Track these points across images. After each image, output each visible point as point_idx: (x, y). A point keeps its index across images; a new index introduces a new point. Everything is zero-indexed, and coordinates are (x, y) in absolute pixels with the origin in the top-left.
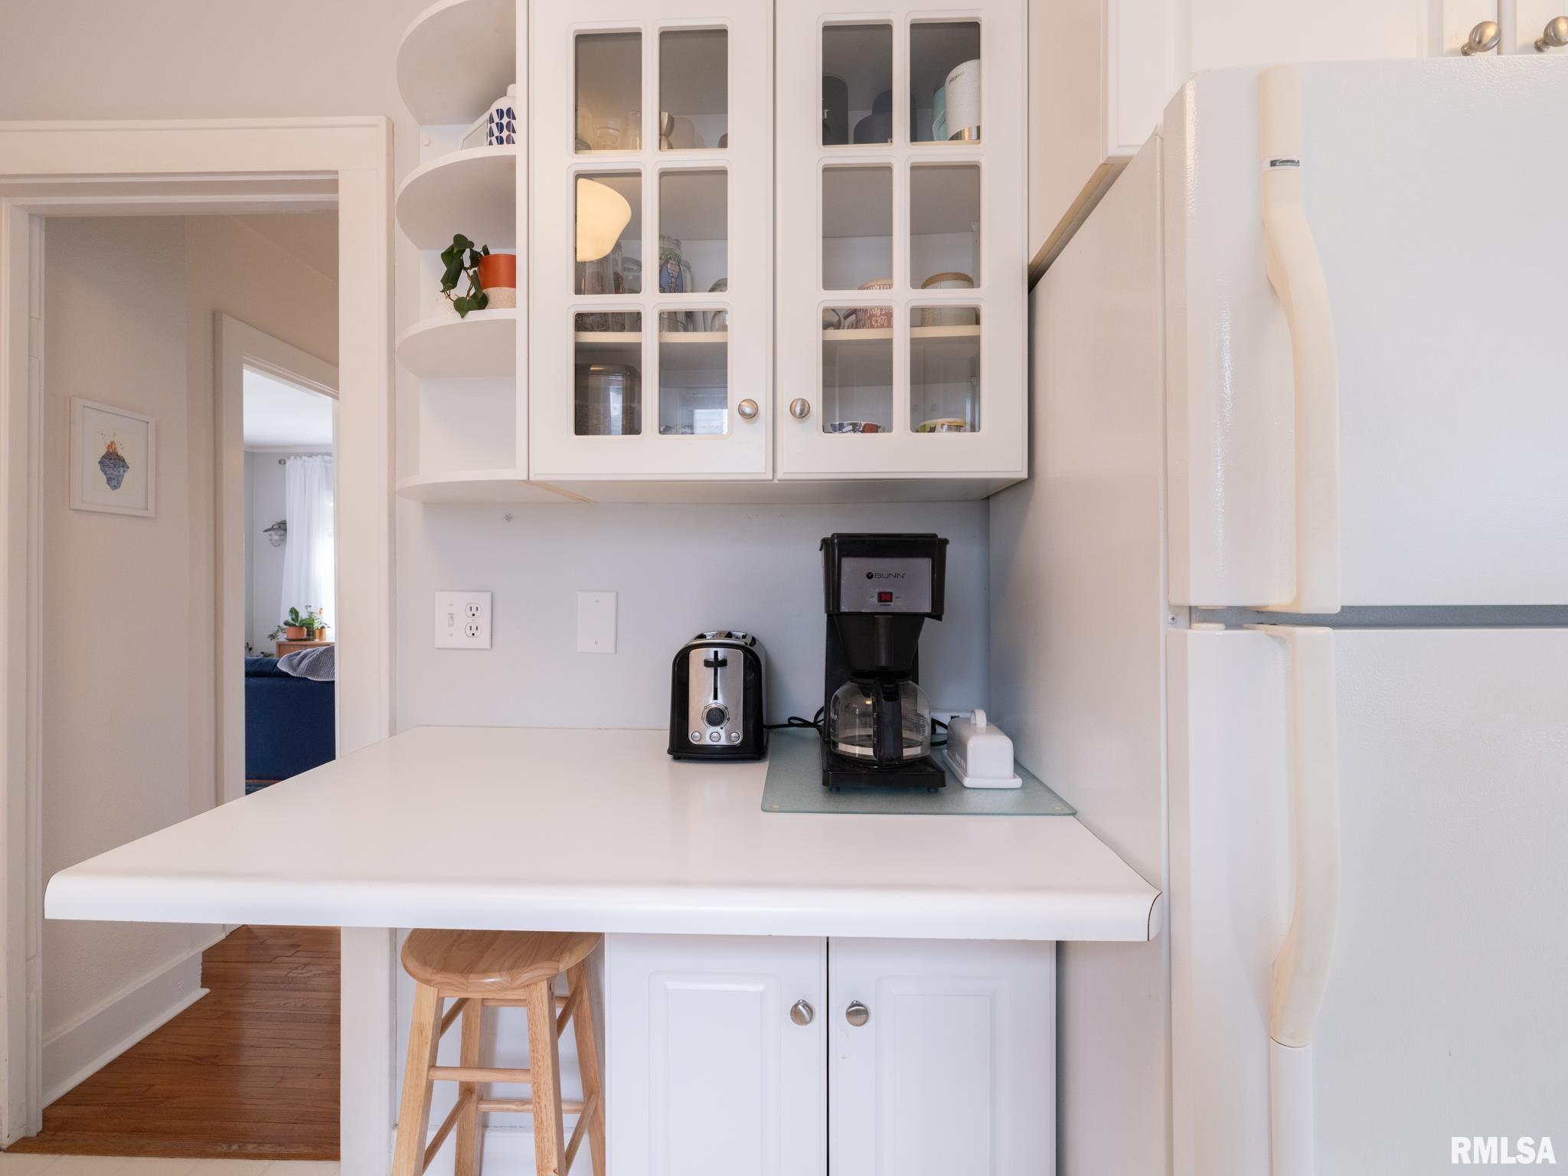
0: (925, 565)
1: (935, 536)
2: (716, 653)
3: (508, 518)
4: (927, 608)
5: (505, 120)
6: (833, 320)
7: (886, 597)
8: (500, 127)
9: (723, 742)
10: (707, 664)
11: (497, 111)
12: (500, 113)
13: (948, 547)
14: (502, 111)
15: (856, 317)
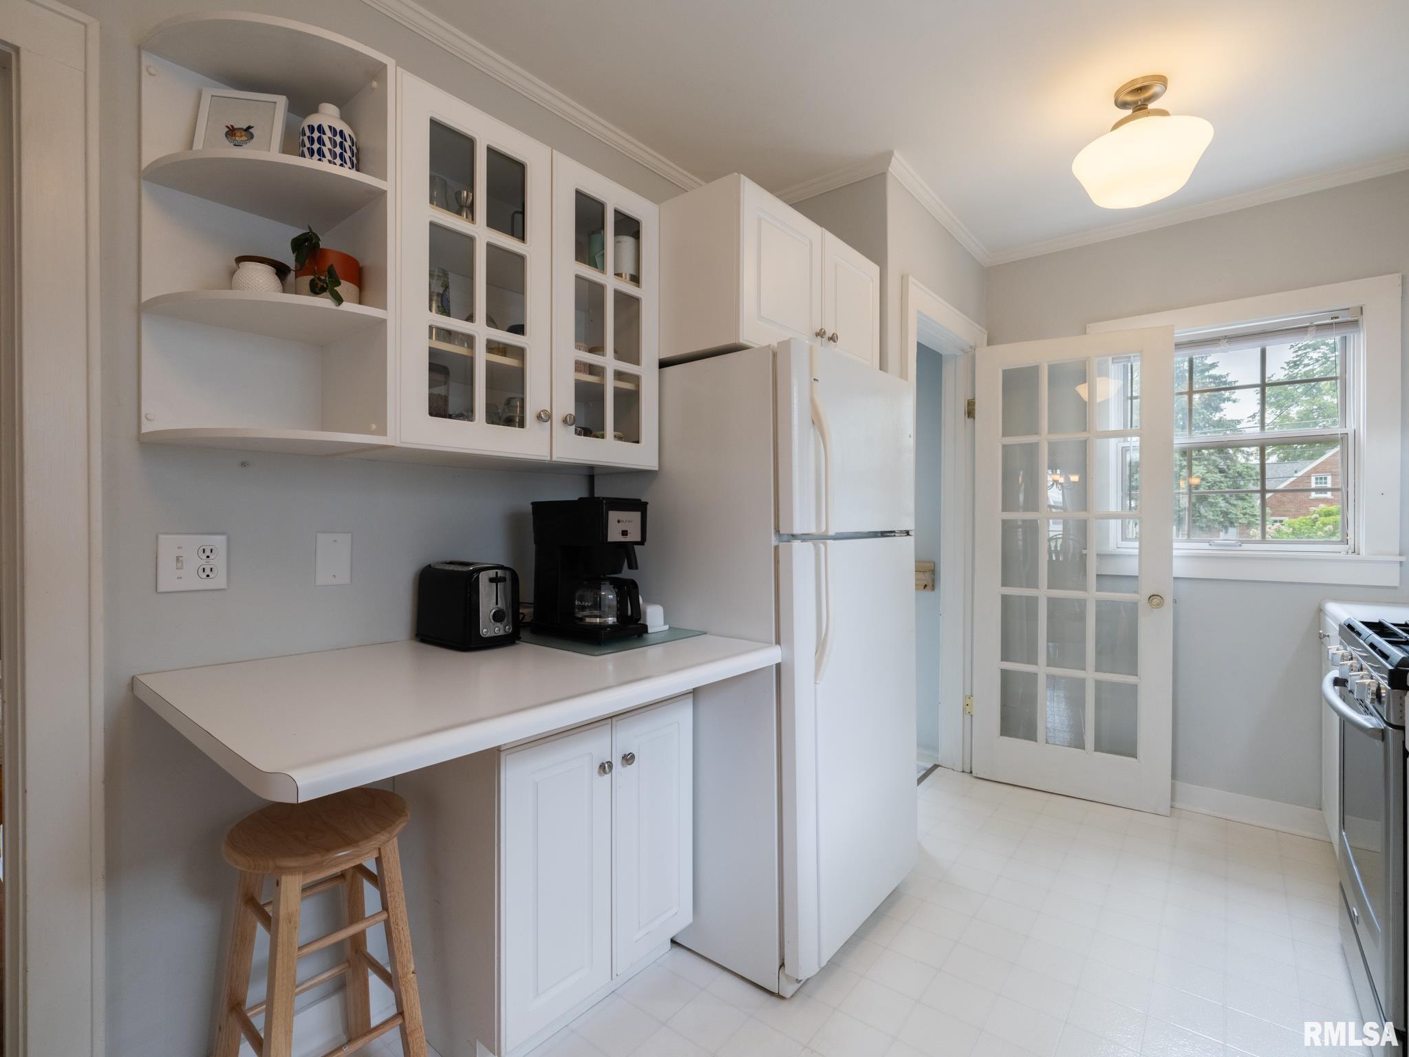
0: (637, 516)
1: (640, 500)
2: (497, 573)
3: (243, 464)
4: (639, 539)
5: (316, 135)
6: (580, 366)
7: (625, 533)
8: (312, 141)
9: (502, 633)
10: (491, 580)
11: (309, 126)
12: (311, 128)
13: (648, 506)
14: (313, 127)
15: (592, 369)
